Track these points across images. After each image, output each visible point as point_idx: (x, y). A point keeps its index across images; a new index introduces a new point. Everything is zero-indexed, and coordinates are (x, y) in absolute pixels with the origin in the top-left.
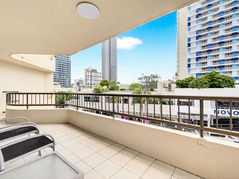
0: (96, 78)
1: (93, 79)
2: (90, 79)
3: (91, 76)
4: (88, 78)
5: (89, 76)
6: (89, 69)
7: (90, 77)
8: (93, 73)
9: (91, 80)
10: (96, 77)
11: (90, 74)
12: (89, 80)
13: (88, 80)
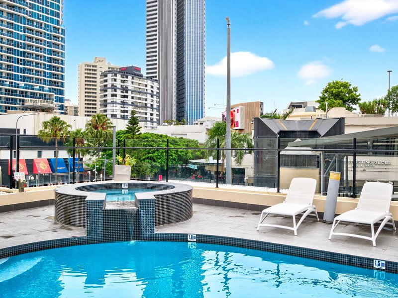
0: (140, 99)
1: (129, 100)
2: (119, 99)
3: (125, 89)
4: (116, 95)
5: (115, 90)
6: (99, 64)
7: (119, 92)
8: (130, 77)
9: (123, 104)
10: (139, 96)
11: (118, 84)
12: (116, 103)
13: (112, 103)
